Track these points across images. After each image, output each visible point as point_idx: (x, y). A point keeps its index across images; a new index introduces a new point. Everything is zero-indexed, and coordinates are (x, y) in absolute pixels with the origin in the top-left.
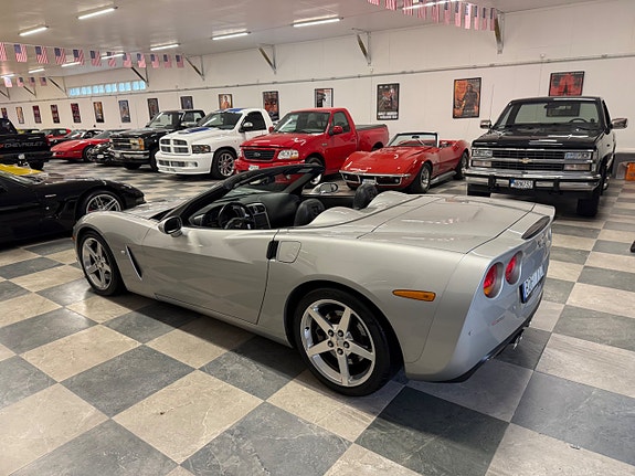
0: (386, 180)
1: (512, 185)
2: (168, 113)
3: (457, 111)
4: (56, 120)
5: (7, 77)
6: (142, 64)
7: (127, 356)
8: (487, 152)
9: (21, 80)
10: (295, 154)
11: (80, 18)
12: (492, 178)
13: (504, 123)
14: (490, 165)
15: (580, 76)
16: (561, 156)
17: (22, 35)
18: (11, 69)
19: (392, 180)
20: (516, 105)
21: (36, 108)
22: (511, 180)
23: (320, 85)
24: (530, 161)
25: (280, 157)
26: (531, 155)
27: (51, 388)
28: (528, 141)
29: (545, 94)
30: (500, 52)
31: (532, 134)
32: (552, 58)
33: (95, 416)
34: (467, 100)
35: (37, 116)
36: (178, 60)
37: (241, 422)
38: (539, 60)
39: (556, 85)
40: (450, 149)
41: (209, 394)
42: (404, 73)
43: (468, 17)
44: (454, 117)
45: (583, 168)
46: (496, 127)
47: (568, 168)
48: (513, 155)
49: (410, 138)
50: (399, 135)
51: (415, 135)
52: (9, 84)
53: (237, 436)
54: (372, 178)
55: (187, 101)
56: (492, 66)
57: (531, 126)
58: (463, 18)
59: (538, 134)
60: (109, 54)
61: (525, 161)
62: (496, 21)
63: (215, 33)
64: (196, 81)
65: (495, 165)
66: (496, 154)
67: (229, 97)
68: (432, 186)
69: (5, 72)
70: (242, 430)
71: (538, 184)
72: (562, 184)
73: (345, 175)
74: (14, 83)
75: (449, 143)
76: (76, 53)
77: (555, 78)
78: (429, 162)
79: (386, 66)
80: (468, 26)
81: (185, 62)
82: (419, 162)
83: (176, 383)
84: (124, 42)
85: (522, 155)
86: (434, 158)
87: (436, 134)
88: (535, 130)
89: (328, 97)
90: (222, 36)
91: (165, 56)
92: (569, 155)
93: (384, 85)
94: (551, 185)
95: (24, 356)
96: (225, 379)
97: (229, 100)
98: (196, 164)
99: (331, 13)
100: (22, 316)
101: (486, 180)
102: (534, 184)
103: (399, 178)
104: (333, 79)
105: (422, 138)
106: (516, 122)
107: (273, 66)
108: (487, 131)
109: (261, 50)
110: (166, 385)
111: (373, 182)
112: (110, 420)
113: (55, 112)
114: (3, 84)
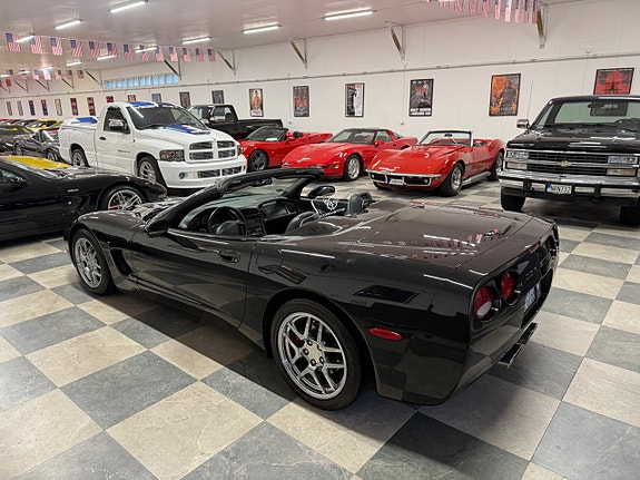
0: (415, 180)
1: (549, 190)
2: (198, 108)
3: (493, 109)
4: (92, 113)
5: (46, 70)
6: (174, 58)
7: (130, 362)
8: (523, 154)
9: (59, 72)
11: (112, 11)
12: (528, 182)
13: (543, 122)
14: (525, 167)
15: (629, 72)
16: (604, 159)
17: (57, 28)
18: (50, 62)
19: (421, 181)
20: (558, 103)
21: (73, 100)
22: (548, 184)
23: (351, 80)
24: (570, 164)
26: (570, 158)
27: (50, 394)
28: (568, 143)
29: (590, 93)
30: (542, 46)
31: (573, 135)
32: (599, 53)
33: (89, 427)
34: (504, 97)
35: (75, 108)
36: (210, 54)
37: (237, 443)
38: (585, 55)
39: (602, 82)
40: (484, 148)
41: (208, 408)
42: (439, 68)
43: (508, 9)
44: (490, 115)
45: (628, 173)
46: (533, 127)
47: (611, 173)
48: (551, 157)
49: (442, 136)
50: (430, 133)
51: (448, 133)
52: (47, 77)
53: (232, 459)
54: (400, 178)
55: (218, 96)
56: (533, 61)
57: (572, 126)
58: (503, 11)
59: (580, 135)
60: (142, 47)
61: (564, 164)
62: (539, 13)
63: (248, 26)
64: (228, 75)
65: (531, 168)
66: (532, 156)
67: (259, 92)
68: (464, 188)
69: (44, 65)
70: (237, 452)
71: (577, 189)
72: (603, 191)
73: (371, 174)
74: (53, 76)
75: (484, 142)
76: (110, 46)
77: (601, 74)
78: (461, 162)
79: (420, 61)
80: (508, 18)
81: (217, 55)
82: (451, 162)
83: (176, 395)
84: (157, 37)
85: (560, 158)
86: (467, 158)
87: (470, 133)
88: (577, 131)
89: (359, 92)
90: (253, 29)
91: (197, 50)
92: (613, 159)
93: (418, 81)
94: (592, 190)
95: (29, 357)
96: (226, 393)
97: (259, 95)
99: (363, 6)
100: (34, 314)
101: (521, 184)
102: (573, 189)
103: (428, 179)
104: (365, 73)
105: (455, 136)
106: (557, 121)
107: (305, 61)
108: (523, 130)
109: (293, 44)
110: (166, 396)
111: (401, 182)
112: (104, 433)
113: (91, 104)
114: (42, 77)
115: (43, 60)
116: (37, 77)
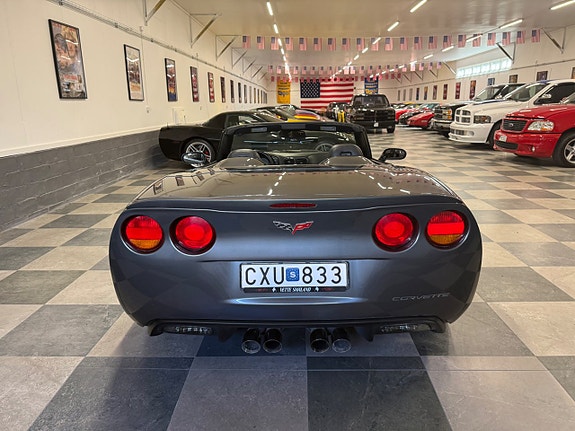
4: (445, 98)
5: (413, 64)
9: (423, 65)
10: (549, 126)
11: (412, 11)
17: (389, 30)
21: (435, 87)
25: (531, 128)
35: (435, 94)
36: (534, 36)
52: (413, 69)
55: (542, 76)
64: (555, 54)
74: (417, 69)
98: (473, 134)
113: (445, 92)
114: (409, 69)
115: (413, 55)
116: (405, 70)
